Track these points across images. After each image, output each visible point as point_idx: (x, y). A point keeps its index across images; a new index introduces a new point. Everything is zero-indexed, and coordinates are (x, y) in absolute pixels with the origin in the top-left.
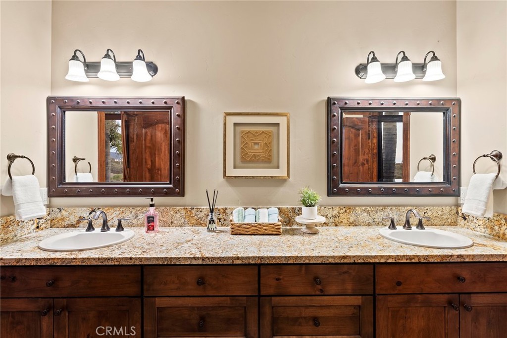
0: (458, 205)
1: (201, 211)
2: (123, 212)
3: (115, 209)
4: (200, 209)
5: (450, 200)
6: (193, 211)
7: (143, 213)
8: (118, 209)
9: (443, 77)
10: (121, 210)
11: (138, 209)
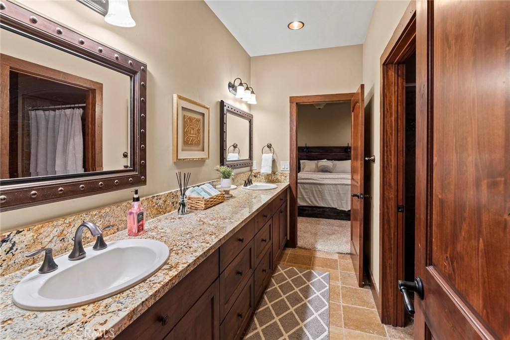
0: (251, 171)
1: (160, 199)
2: (70, 225)
3: (55, 223)
4: (159, 196)
5: (248, 169)
6: (154, 200)
7: (101, 217)
8: (60, 222)
9: (255, 103)
10: (67, 221)
11: (94, 213)
